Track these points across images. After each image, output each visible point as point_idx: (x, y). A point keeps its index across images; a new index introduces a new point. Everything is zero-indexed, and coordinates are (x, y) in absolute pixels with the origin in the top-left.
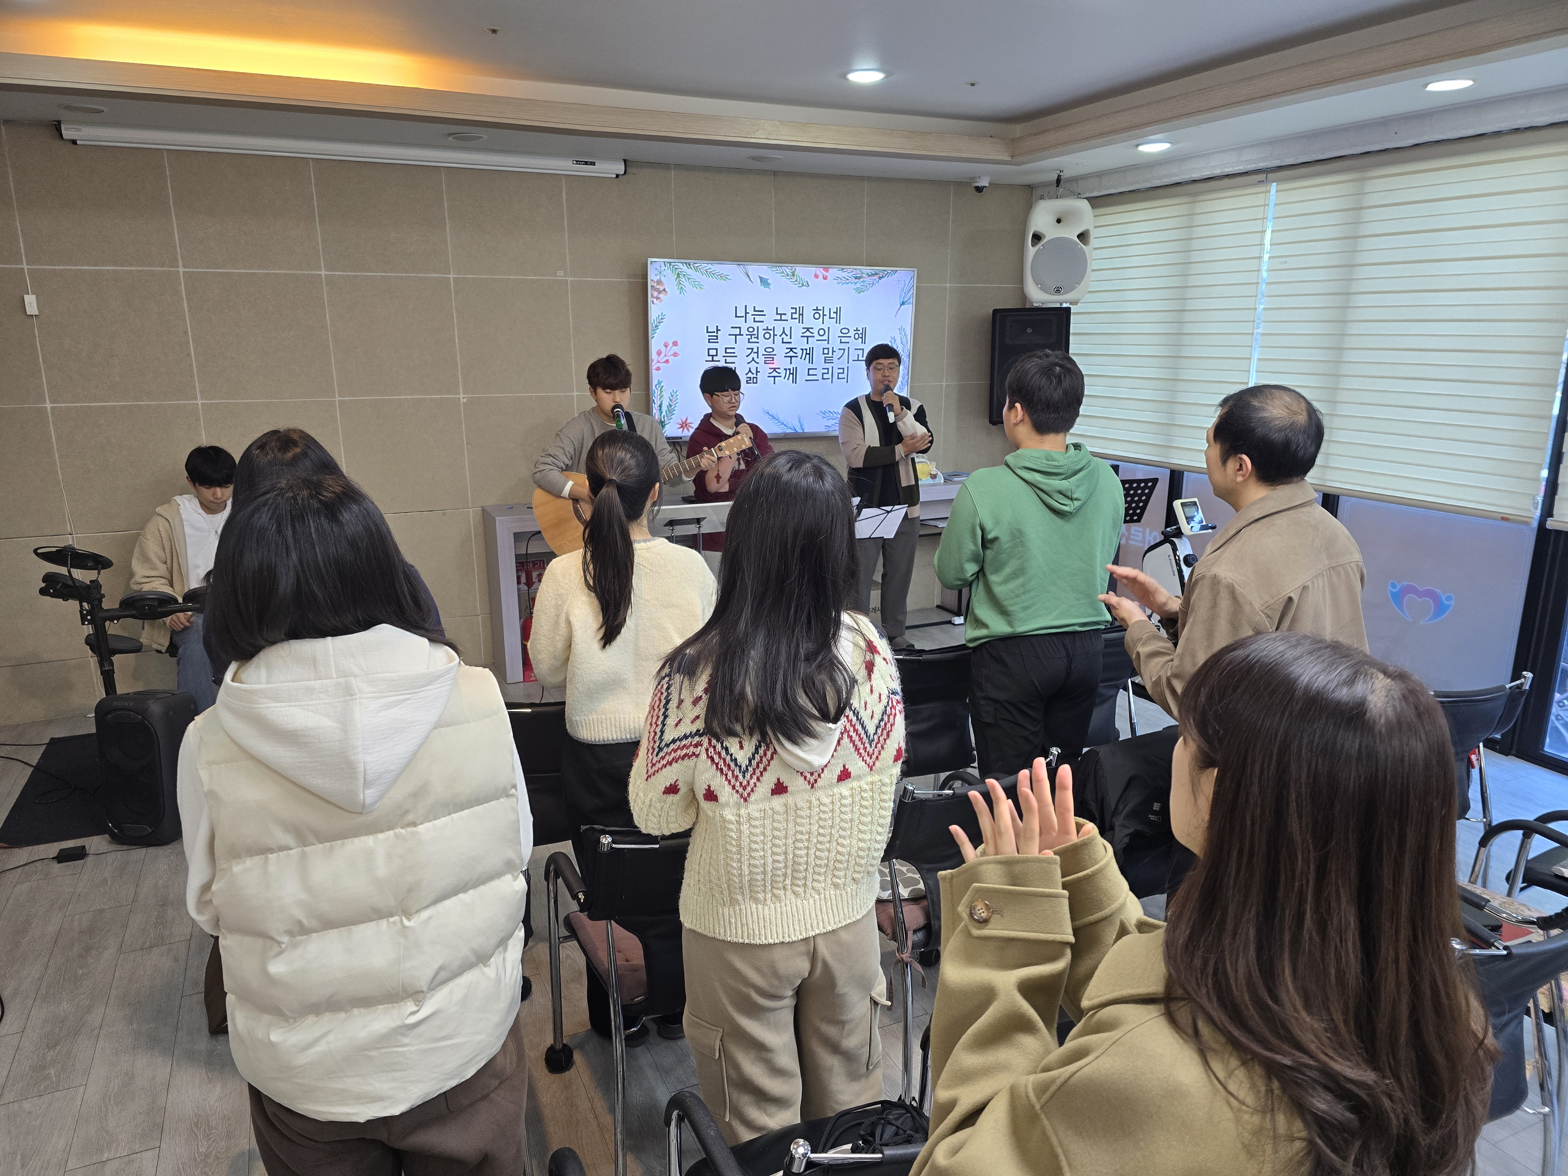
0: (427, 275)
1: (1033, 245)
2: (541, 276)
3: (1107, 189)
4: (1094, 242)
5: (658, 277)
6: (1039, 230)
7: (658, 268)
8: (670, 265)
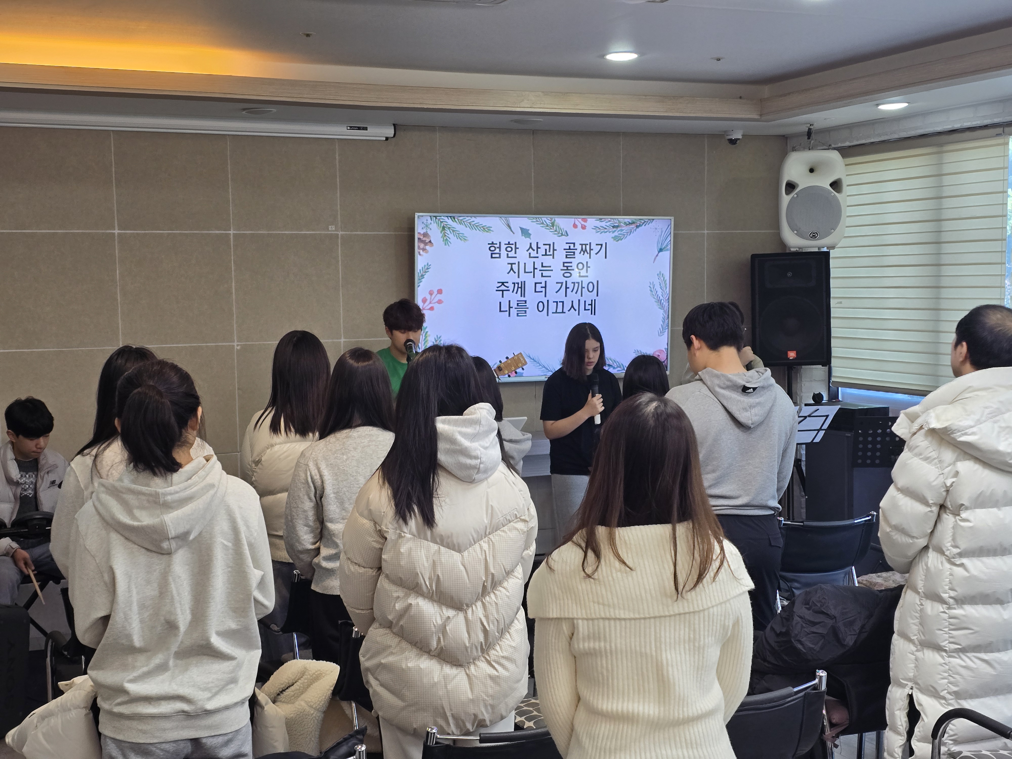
1: (787, 193)
2: (313, 230)
3: (857, 140)
4: (845, 190)
5: (424, 231)
6: (791, 180)
7: (425, 222)
8: (436, 218)
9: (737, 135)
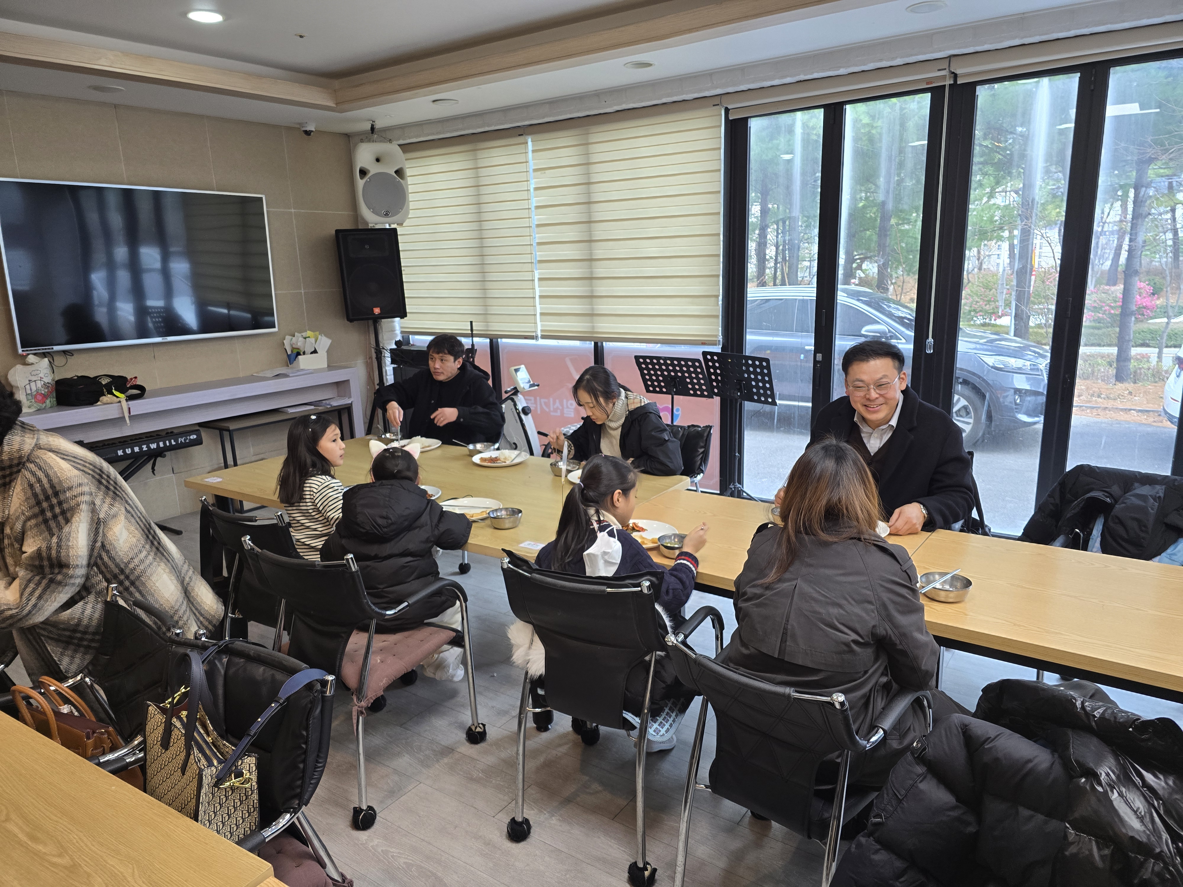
1: (362, 178)
3: (410, 138)
4: (407, 178)
6: (364, 166)
9: (311, 127)
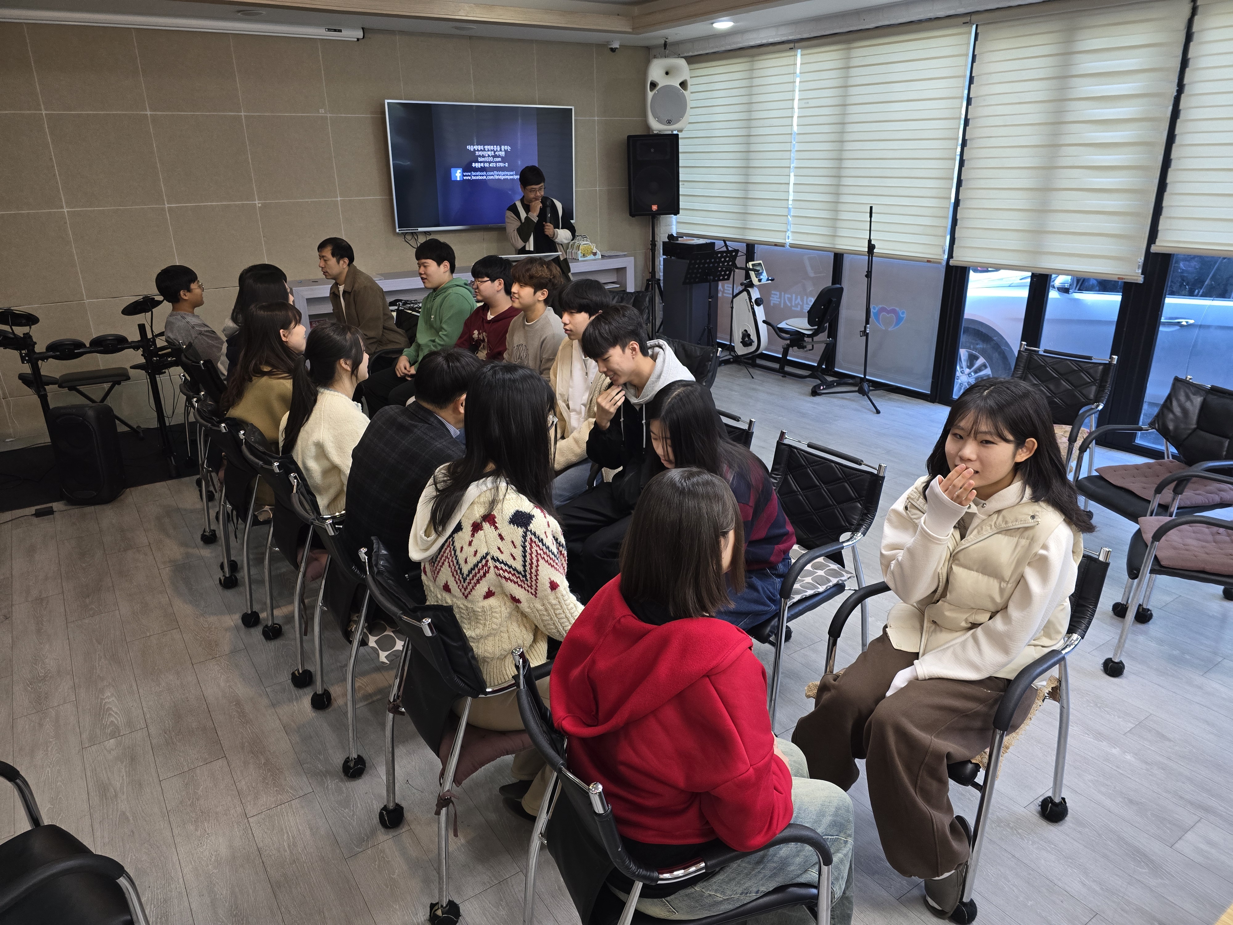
0: (225, 114)
1: (651, 90)
2: (307, 113)
3: (697, 51)
4: (690, 88)
6: (654, 79)
9: (616, 45)
